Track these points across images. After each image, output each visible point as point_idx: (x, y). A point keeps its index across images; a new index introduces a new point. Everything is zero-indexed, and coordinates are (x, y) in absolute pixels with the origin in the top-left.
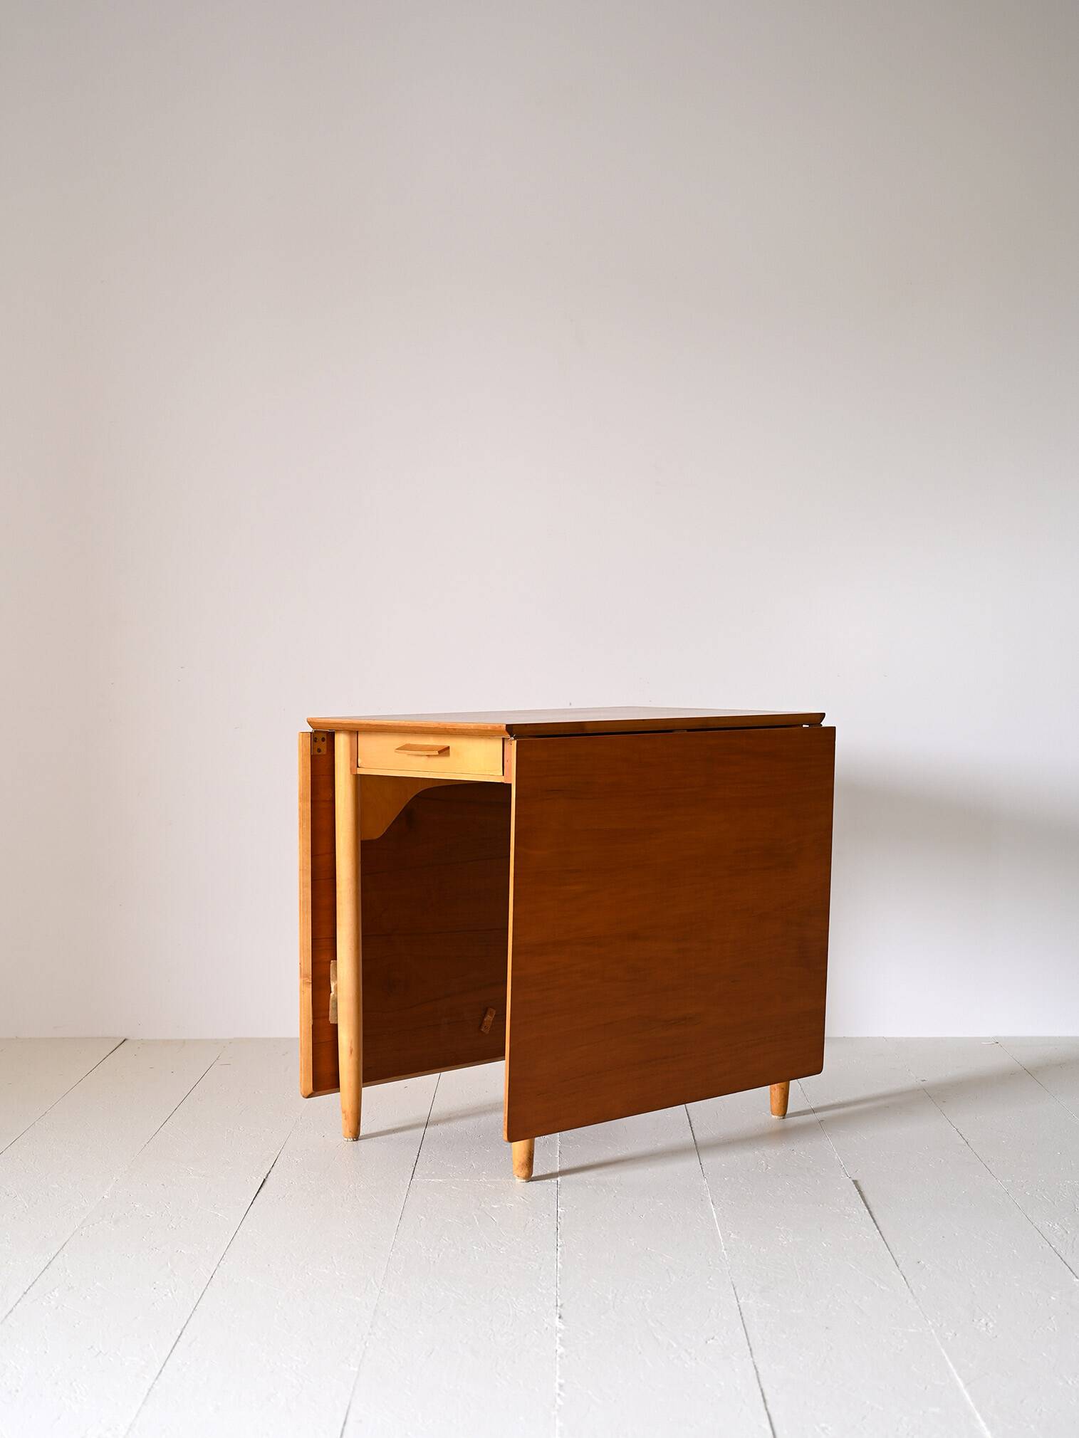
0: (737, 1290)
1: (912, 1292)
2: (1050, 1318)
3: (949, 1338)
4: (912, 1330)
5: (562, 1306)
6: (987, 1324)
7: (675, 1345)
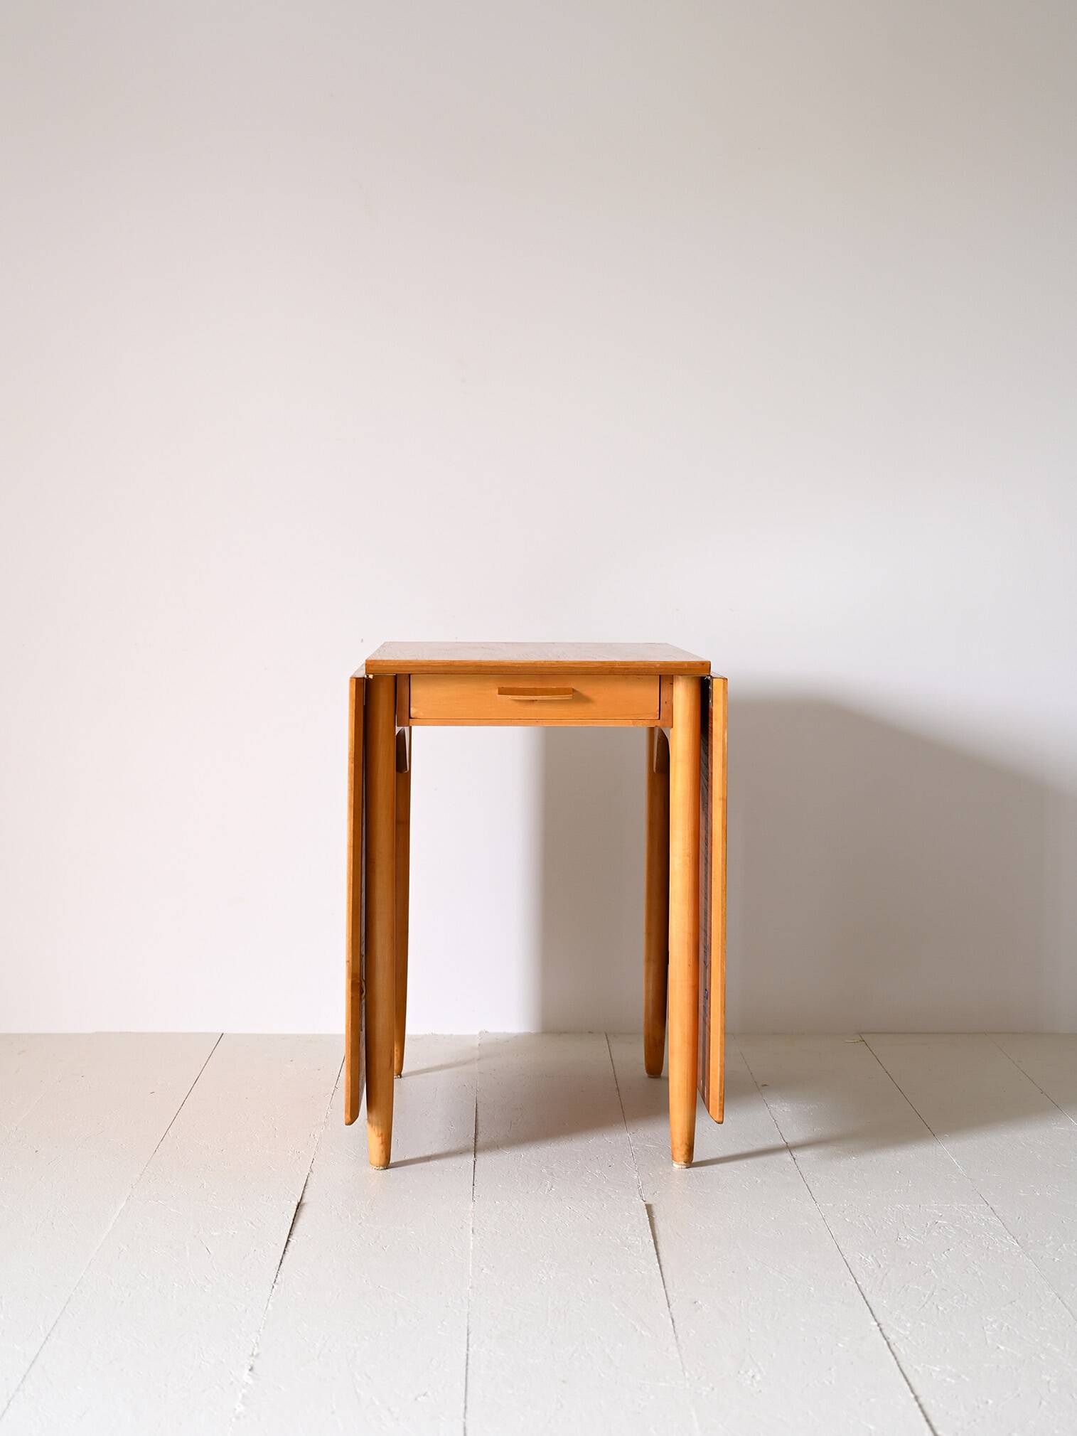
0: (471, 1336)
1: (677, 1337)
2: (830, 1369)
3: (705, 1393)
4: (663, 1384)
5: (258, 1355)
6: (753, 1377)
7: (377, 1403)
